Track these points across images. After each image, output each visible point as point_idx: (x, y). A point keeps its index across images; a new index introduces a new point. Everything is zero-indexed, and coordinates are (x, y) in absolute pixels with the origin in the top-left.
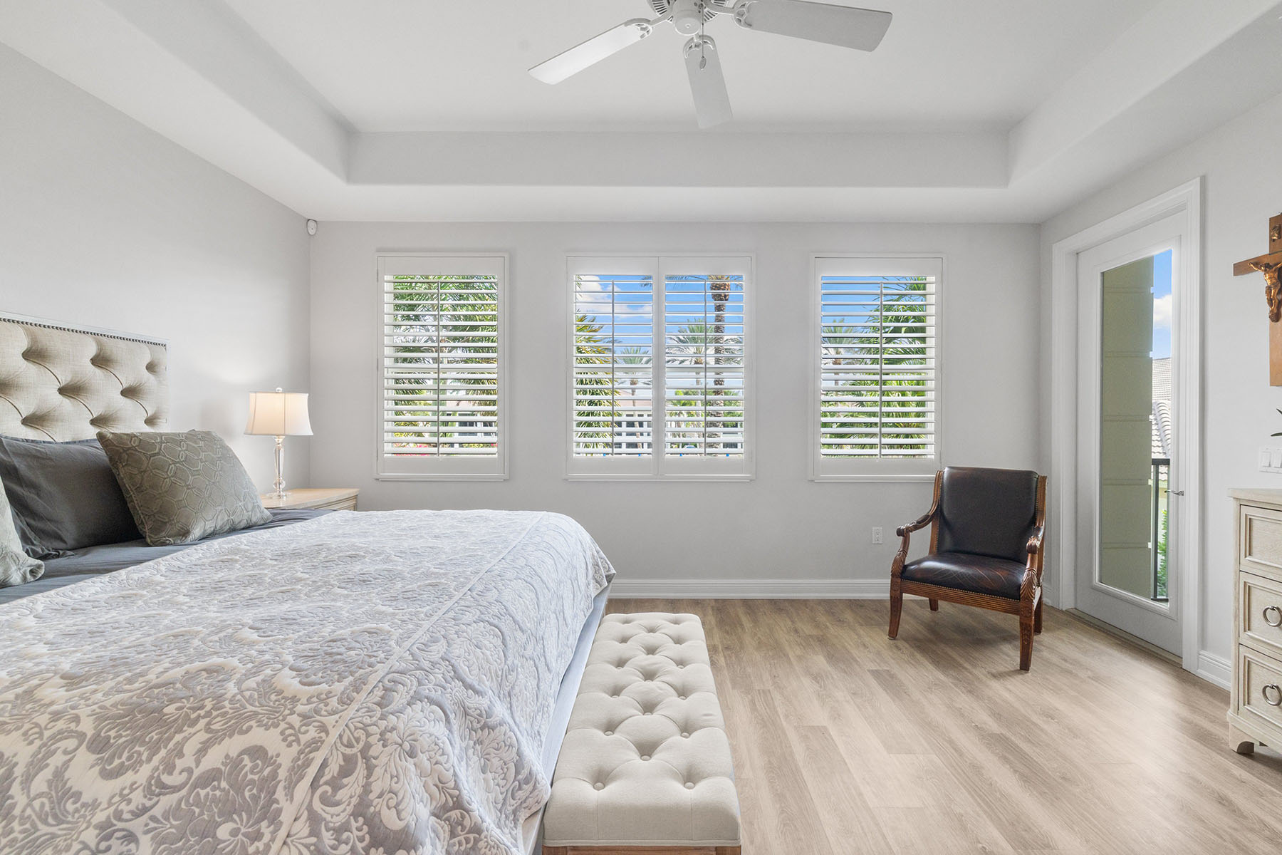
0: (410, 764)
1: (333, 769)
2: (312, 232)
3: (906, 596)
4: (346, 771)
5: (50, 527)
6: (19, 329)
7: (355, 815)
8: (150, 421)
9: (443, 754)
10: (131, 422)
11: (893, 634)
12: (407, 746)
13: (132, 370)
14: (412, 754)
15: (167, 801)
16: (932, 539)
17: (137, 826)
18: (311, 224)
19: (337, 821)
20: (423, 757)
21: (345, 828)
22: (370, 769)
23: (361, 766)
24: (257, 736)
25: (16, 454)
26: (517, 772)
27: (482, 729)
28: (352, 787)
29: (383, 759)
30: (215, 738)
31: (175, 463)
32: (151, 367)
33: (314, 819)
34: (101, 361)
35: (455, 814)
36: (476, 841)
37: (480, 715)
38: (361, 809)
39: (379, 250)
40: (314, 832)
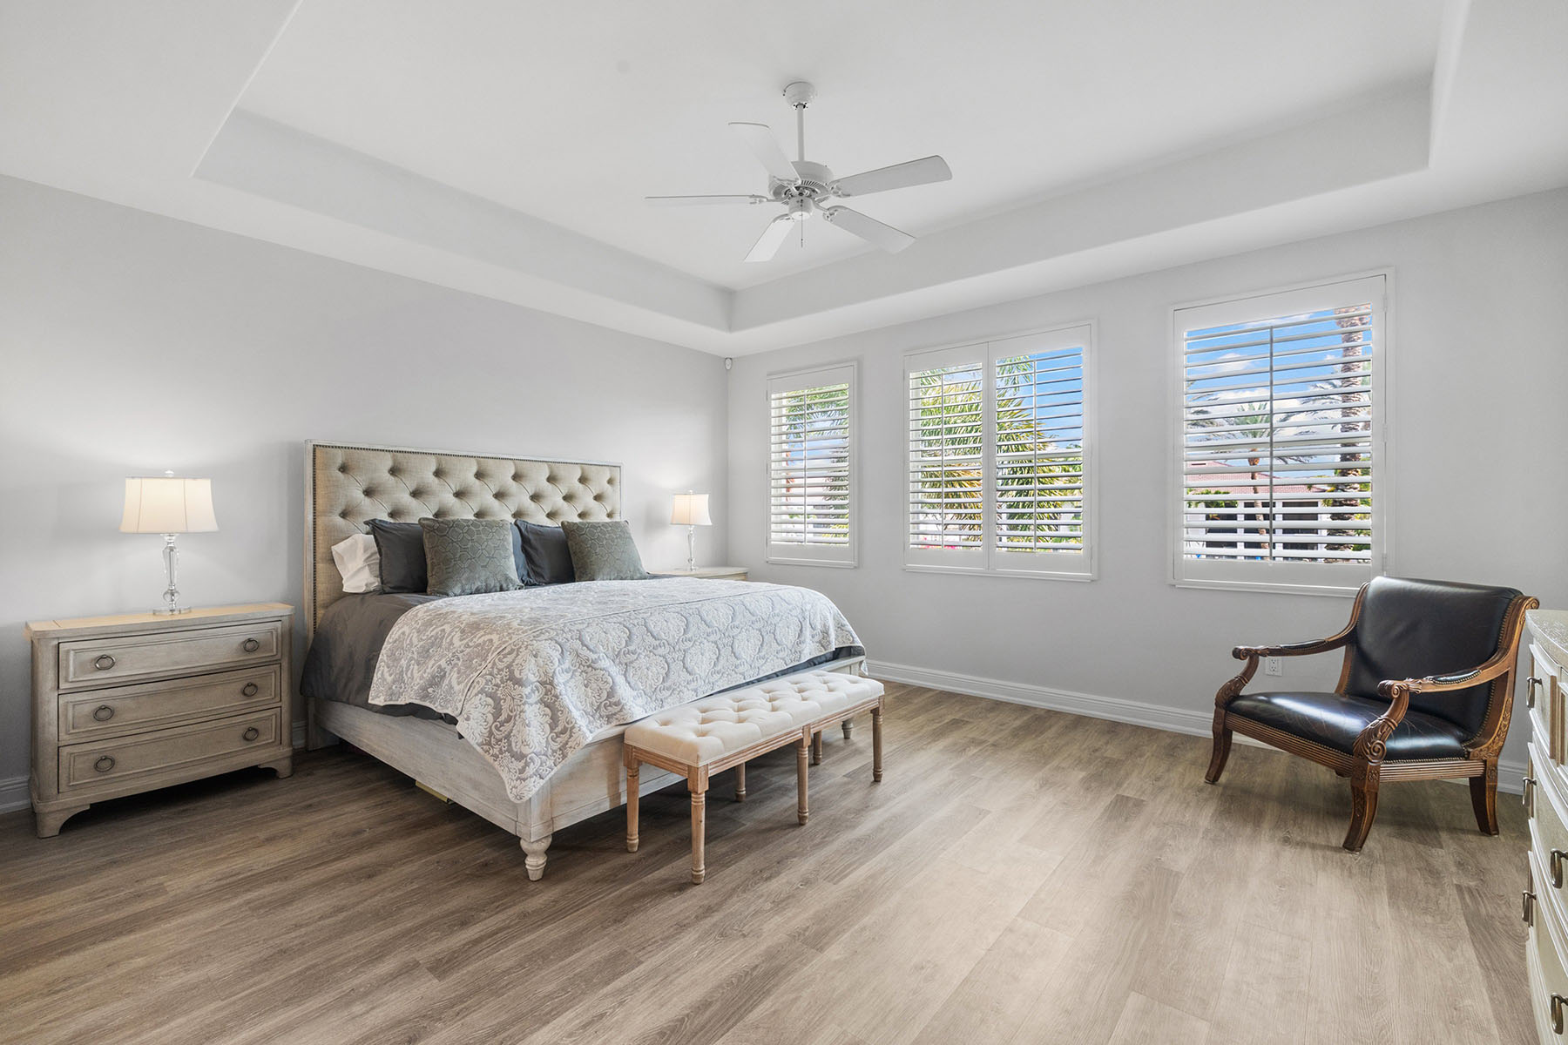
0: (533, 659)
1: (506, 651)
2: (728, 368)
3: (1237, 738)
4: (509, 653)
5: (539, 570)
6: (546, 464)
7: (507, 667)
8: (610, 515)
9: (551, 662)
10: (599, 516)
11: (1213, 778)
12: (534, 652)
13: (599, 483)
14: (536, 656)
15: (468, 650)
16: (1342, 676)
17: (460, 655)
18: (728, 362)
19: (500, 667)
20: (540, 661)
21: (502, 670)
22: (518, 655)
23: (515, 652)
24: (492, 637)
25: (533, 533)
26: (608, 697)
27: (588, 667)
28: (509, 659)
29: (523, 653)
30: (486, 634)
31: (591, 539)
32: (610, 482)
33: (494, 664)
34: (583, 480)
35: (548, 686)
36: (555, 701)
37: (588, 660)
38: (509, 667)
39: (768, 375)
40: (492, 668)
